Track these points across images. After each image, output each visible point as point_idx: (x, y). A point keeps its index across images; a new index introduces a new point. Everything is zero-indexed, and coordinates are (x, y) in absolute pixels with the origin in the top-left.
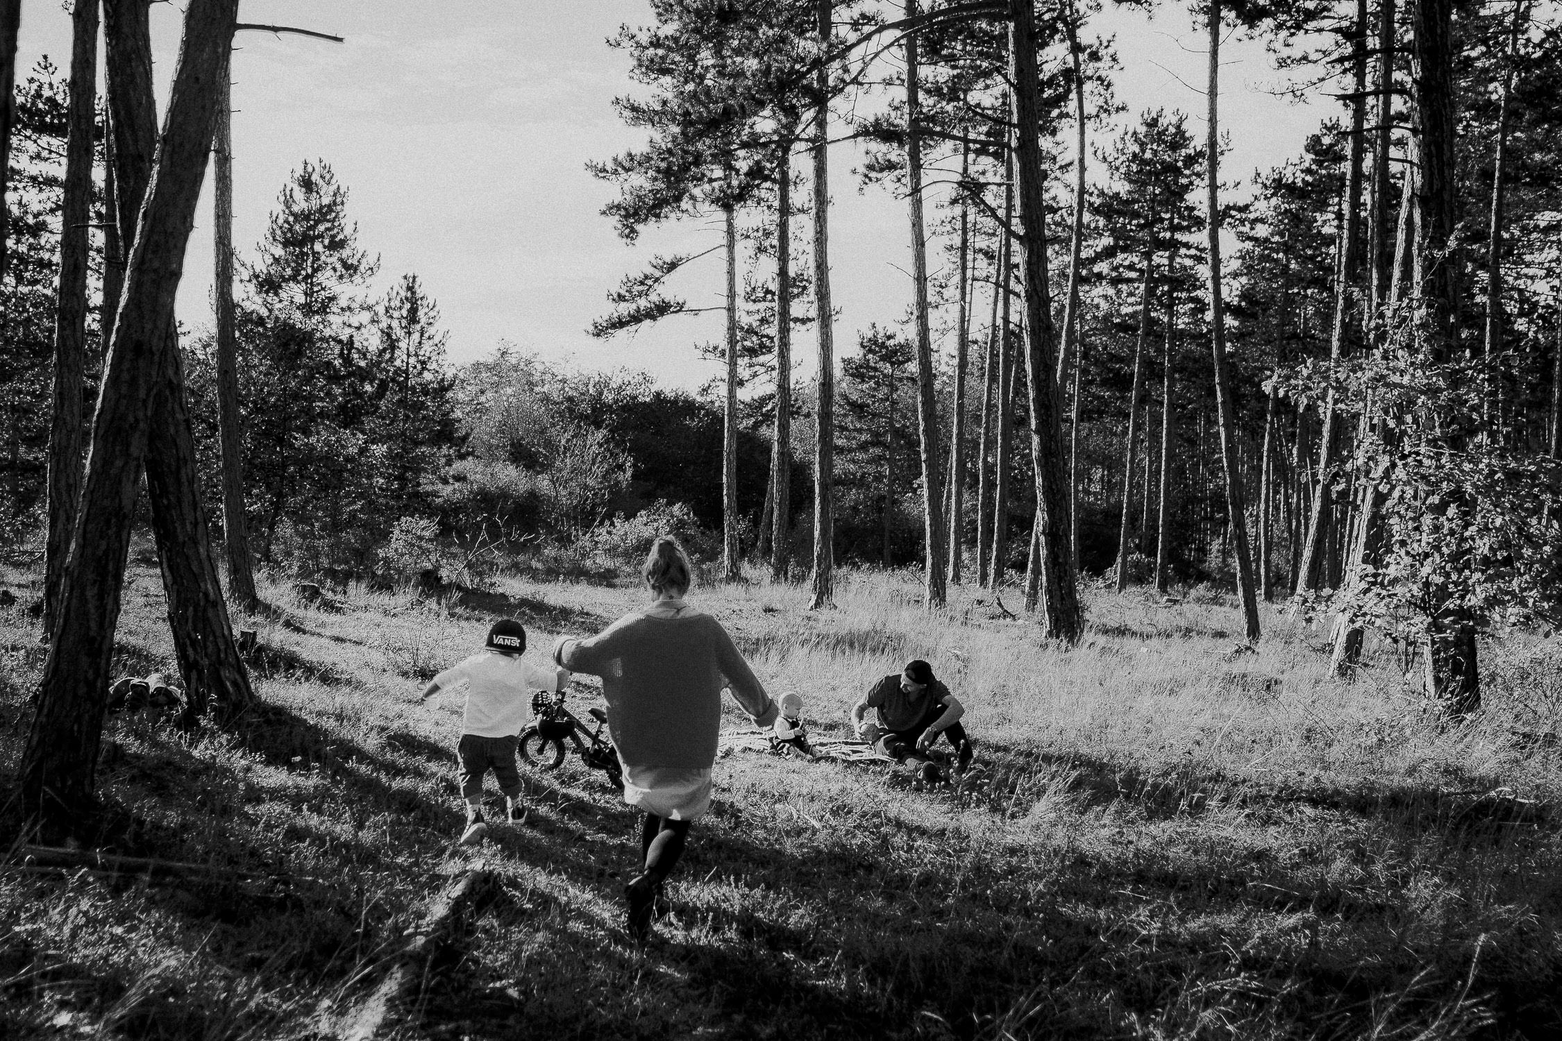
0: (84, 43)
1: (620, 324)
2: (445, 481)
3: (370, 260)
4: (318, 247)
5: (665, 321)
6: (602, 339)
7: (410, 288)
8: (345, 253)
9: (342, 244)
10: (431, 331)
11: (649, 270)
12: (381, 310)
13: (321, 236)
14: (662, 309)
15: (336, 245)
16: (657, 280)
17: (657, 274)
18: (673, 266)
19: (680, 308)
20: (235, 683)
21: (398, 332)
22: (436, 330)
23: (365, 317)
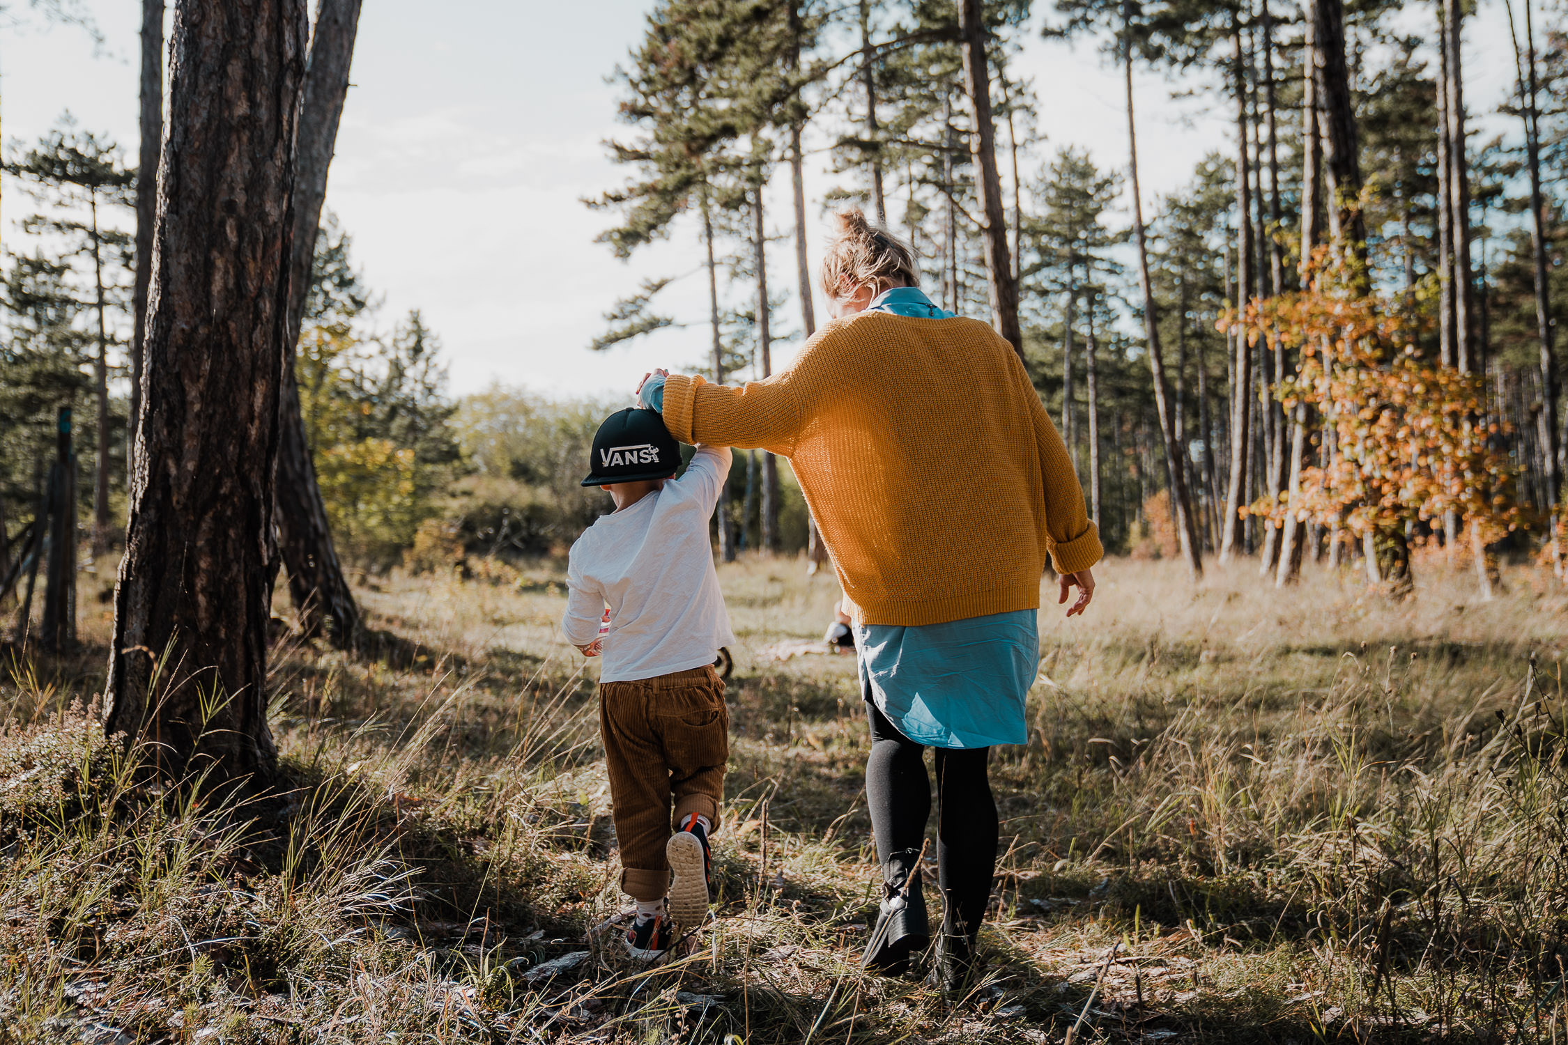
0: (151, 57)
1: (614, 339)
2: (453, 495)
3: (378, 294)
4: (327, 285)
5: (658, 333)
6: (600, 352)
7: (416, 322)
8: (353, 290)
9: (351, 282)
10: (434, 360)
11: (640, 291)
12: (388, 342)
13: (330, 276)
14: (653, 324)
15: (345, 283)
16: (646, 300)
17: (646, 294)
18: (658, 287)
19: (668, 323)
20: (345, 610)
21: (405, 362)
22: (440, 360)
23: (373, 348)
